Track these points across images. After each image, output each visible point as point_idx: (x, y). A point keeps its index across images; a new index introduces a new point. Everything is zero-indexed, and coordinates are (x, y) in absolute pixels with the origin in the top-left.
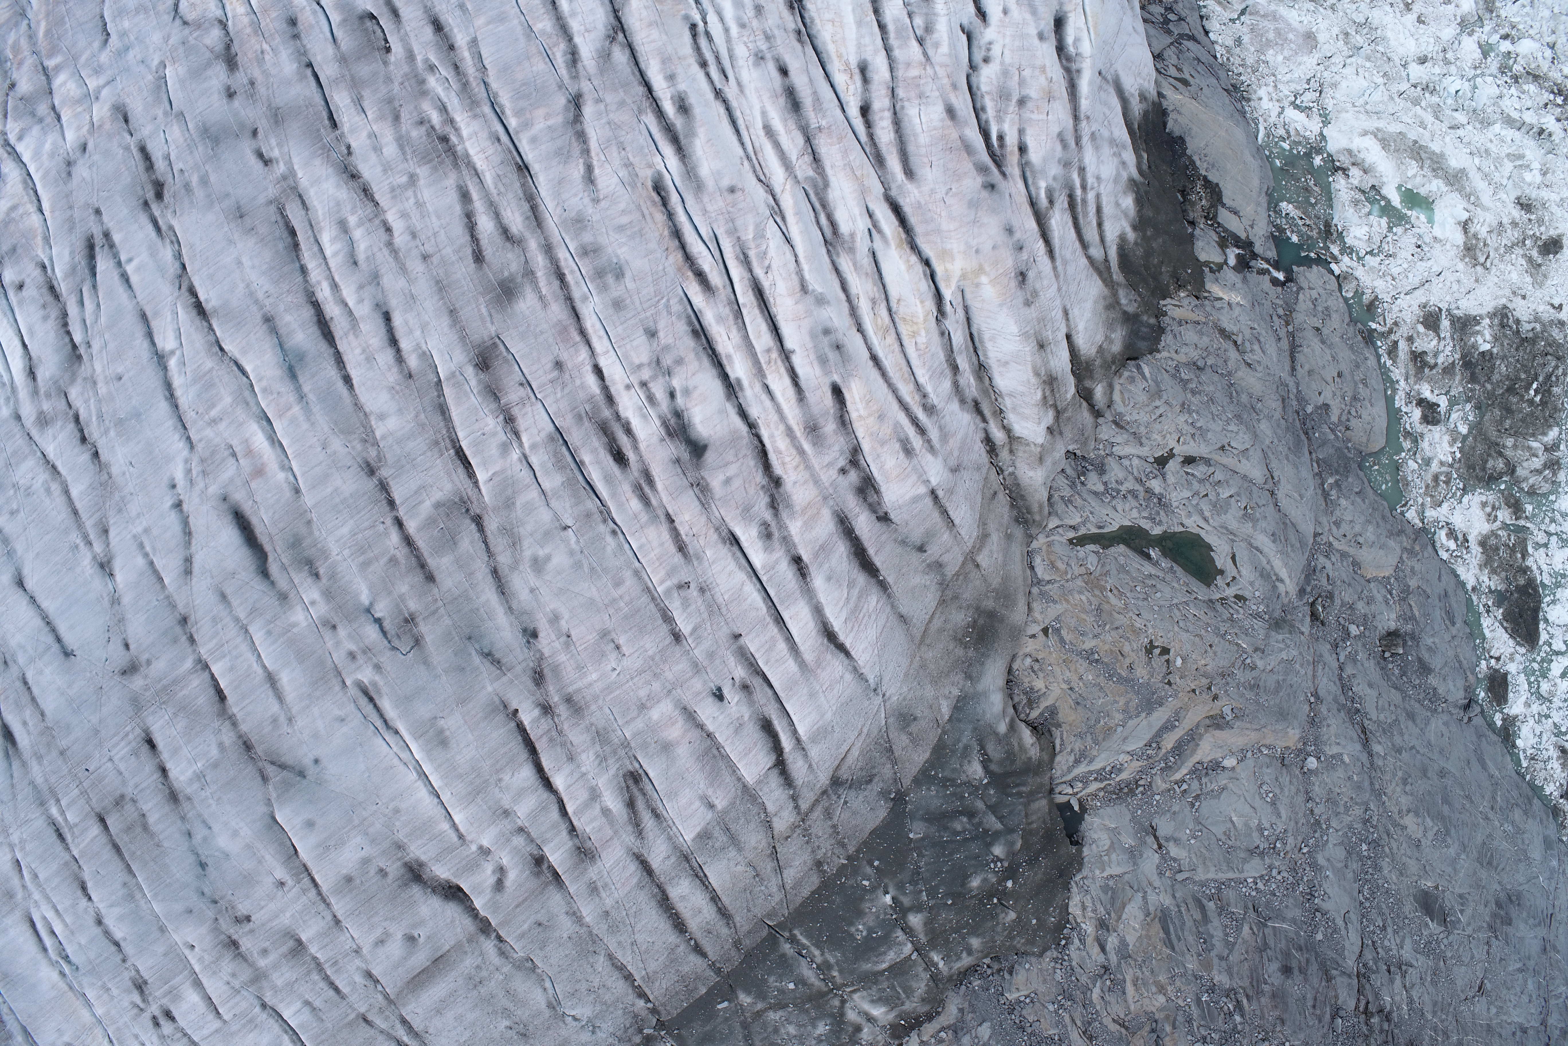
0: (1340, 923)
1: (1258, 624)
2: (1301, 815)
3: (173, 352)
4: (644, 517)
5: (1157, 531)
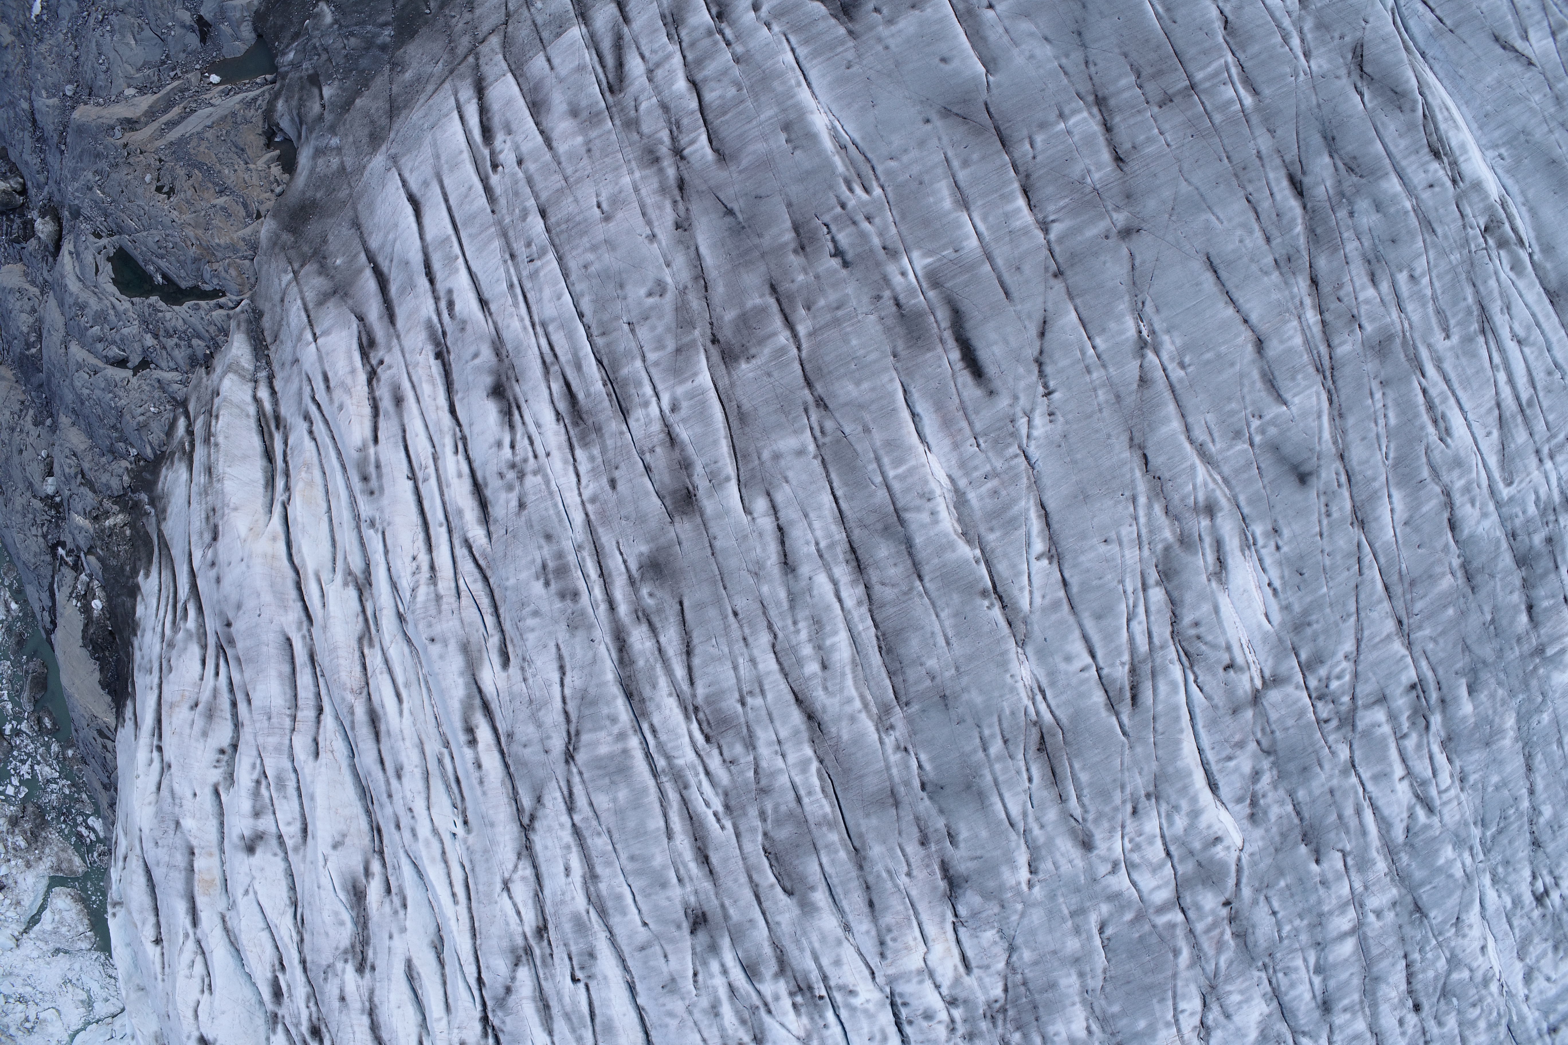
3: (1039, 558)
4: (554, 325)
5: (153, 299)
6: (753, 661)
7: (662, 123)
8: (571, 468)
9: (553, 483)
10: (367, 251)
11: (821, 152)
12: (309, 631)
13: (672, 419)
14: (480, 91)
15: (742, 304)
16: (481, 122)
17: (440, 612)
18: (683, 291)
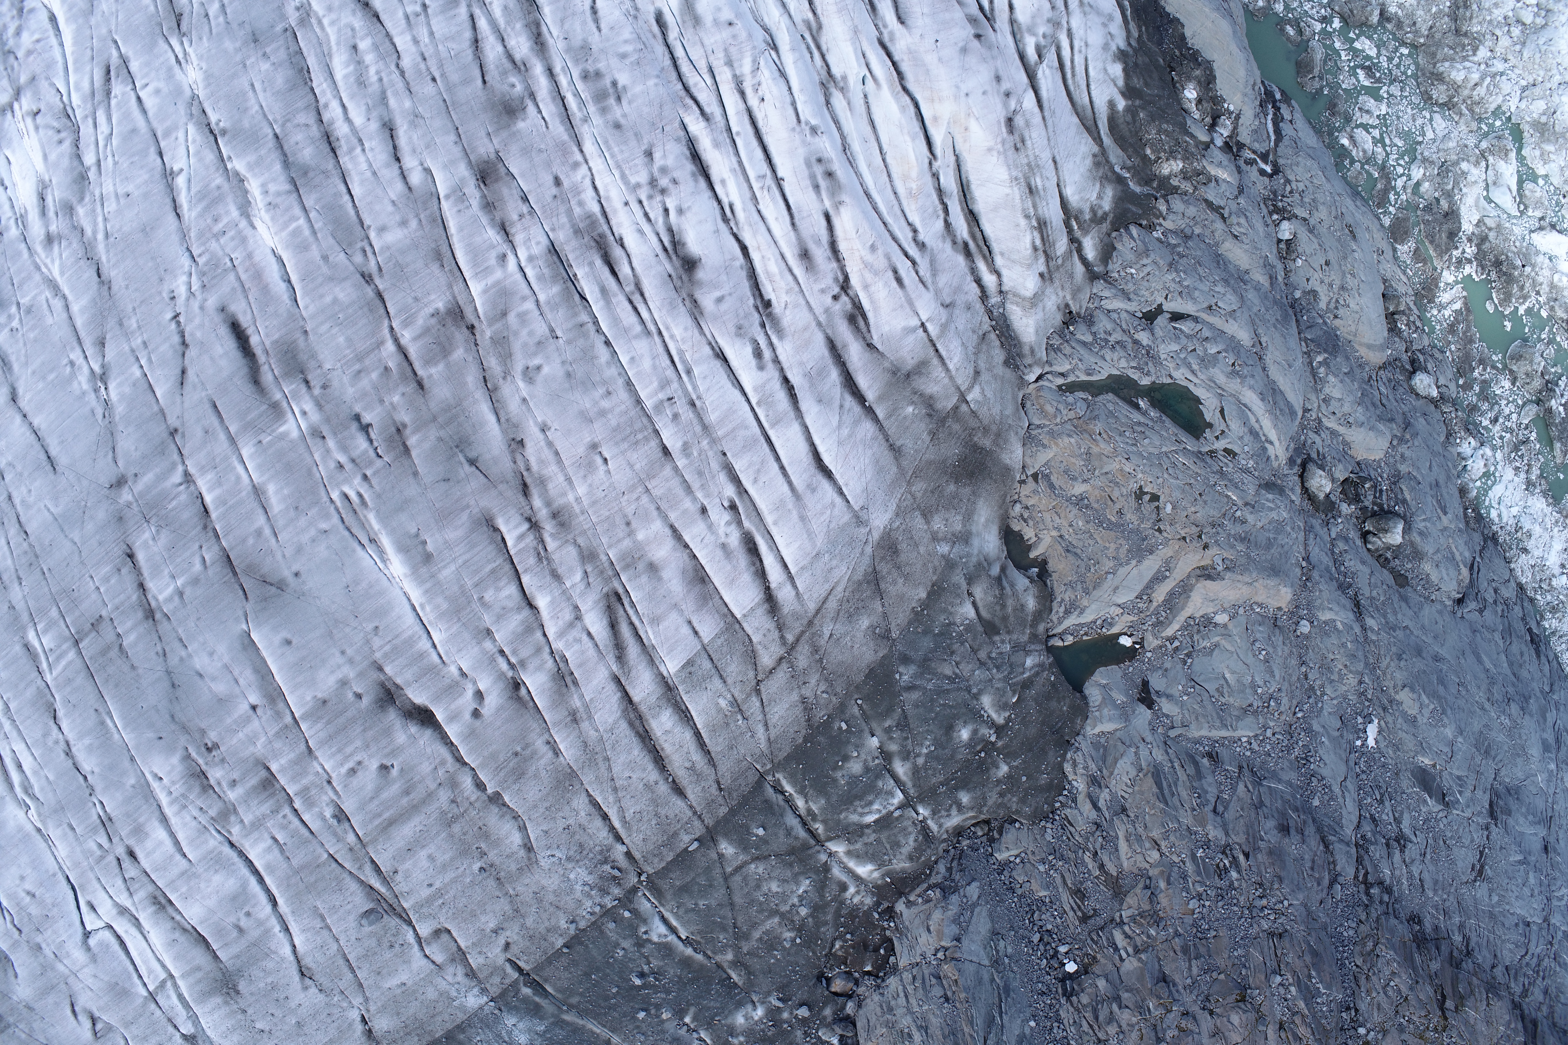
0: (1337, 789)
1: (1247, 478)
2: (1295, 678)
3: (180, 171)
4: (636, 330)
5: (1144, 382)
6: (416, 41)
7: (556, 557)
8: (602, 193)
9: (617, 176)
10: (876, 419)
11: (392, 532)
12: (881, 33)
13: (505, 248)
14: (769, 597)
15: (448, 366)
16: (761, 561)
17: (726, 50)
18: (506, 374)
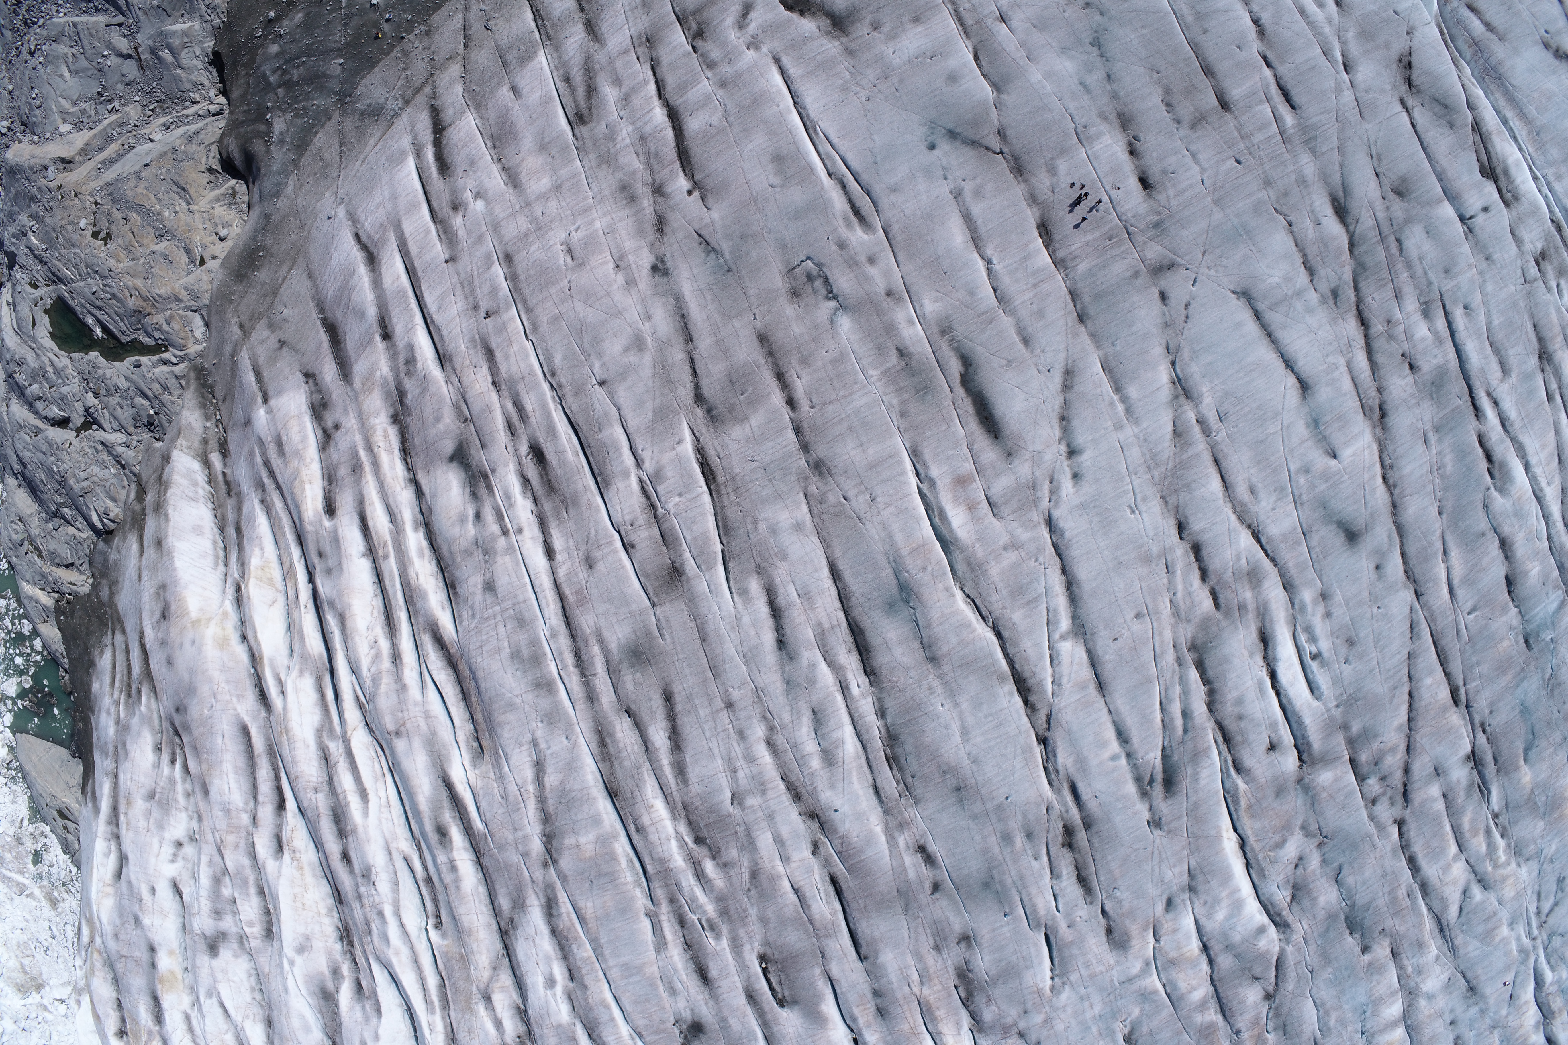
3: (1063, 637)
4: (521, 387)
5: (94, 354)
12: (267, 719)
15: (730, 359)
18: (663, 346)
